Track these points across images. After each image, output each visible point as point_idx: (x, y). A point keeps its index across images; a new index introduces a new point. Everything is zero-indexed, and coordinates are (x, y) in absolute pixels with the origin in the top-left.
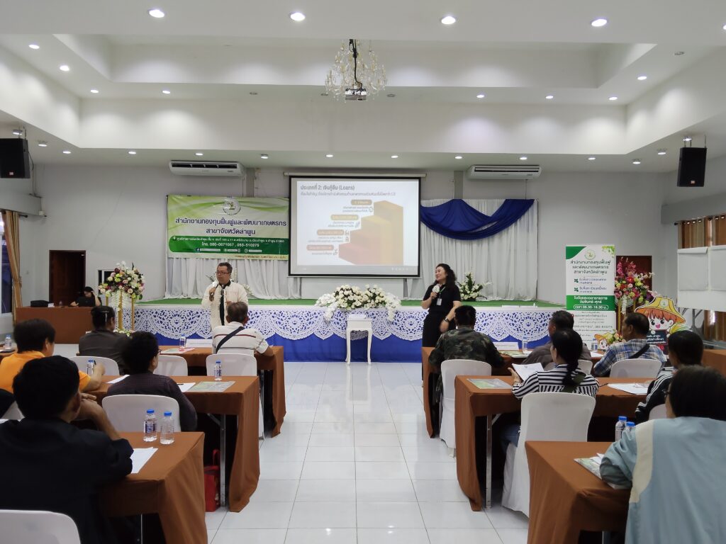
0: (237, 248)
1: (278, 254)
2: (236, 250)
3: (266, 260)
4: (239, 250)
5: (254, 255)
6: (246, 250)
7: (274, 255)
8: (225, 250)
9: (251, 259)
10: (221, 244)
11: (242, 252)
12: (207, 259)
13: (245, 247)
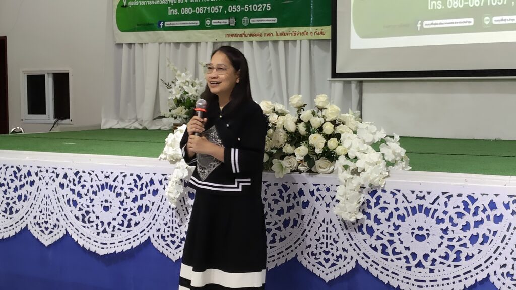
0: (228, 16)
1: (308, 25)
2: (226, 22)
3: (286, 42)
4: (233, 21)
5: (261, 30)
6: (245, 20)
7: (302, 29)
8: (208, 22)
9: (254, 39)
10: (200, 10)
11: (238, 25)
12: (177, 44)
13: (243, 13)
